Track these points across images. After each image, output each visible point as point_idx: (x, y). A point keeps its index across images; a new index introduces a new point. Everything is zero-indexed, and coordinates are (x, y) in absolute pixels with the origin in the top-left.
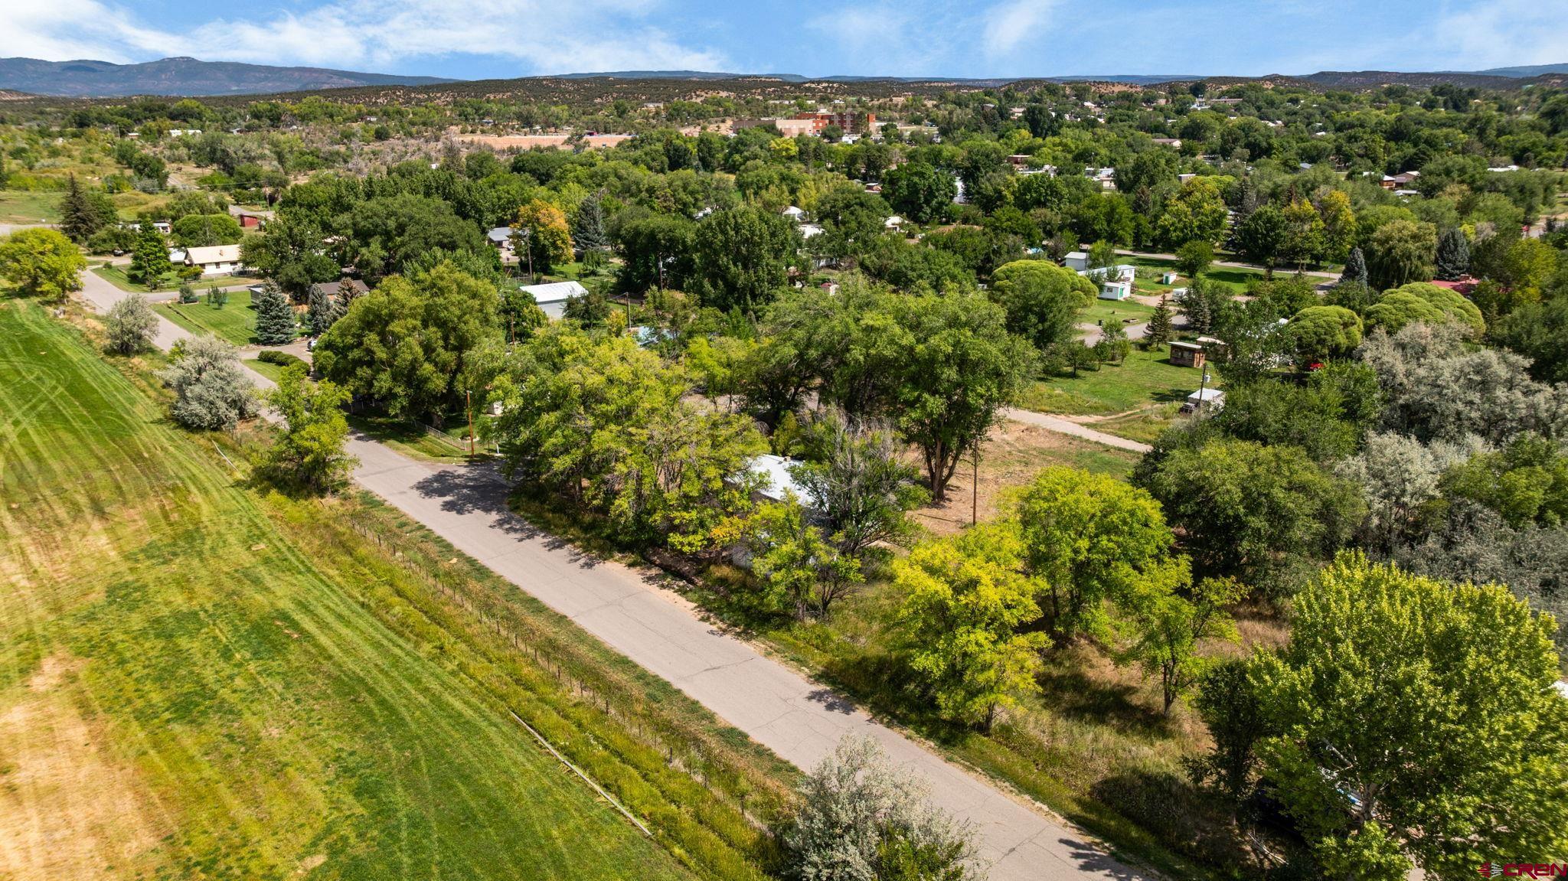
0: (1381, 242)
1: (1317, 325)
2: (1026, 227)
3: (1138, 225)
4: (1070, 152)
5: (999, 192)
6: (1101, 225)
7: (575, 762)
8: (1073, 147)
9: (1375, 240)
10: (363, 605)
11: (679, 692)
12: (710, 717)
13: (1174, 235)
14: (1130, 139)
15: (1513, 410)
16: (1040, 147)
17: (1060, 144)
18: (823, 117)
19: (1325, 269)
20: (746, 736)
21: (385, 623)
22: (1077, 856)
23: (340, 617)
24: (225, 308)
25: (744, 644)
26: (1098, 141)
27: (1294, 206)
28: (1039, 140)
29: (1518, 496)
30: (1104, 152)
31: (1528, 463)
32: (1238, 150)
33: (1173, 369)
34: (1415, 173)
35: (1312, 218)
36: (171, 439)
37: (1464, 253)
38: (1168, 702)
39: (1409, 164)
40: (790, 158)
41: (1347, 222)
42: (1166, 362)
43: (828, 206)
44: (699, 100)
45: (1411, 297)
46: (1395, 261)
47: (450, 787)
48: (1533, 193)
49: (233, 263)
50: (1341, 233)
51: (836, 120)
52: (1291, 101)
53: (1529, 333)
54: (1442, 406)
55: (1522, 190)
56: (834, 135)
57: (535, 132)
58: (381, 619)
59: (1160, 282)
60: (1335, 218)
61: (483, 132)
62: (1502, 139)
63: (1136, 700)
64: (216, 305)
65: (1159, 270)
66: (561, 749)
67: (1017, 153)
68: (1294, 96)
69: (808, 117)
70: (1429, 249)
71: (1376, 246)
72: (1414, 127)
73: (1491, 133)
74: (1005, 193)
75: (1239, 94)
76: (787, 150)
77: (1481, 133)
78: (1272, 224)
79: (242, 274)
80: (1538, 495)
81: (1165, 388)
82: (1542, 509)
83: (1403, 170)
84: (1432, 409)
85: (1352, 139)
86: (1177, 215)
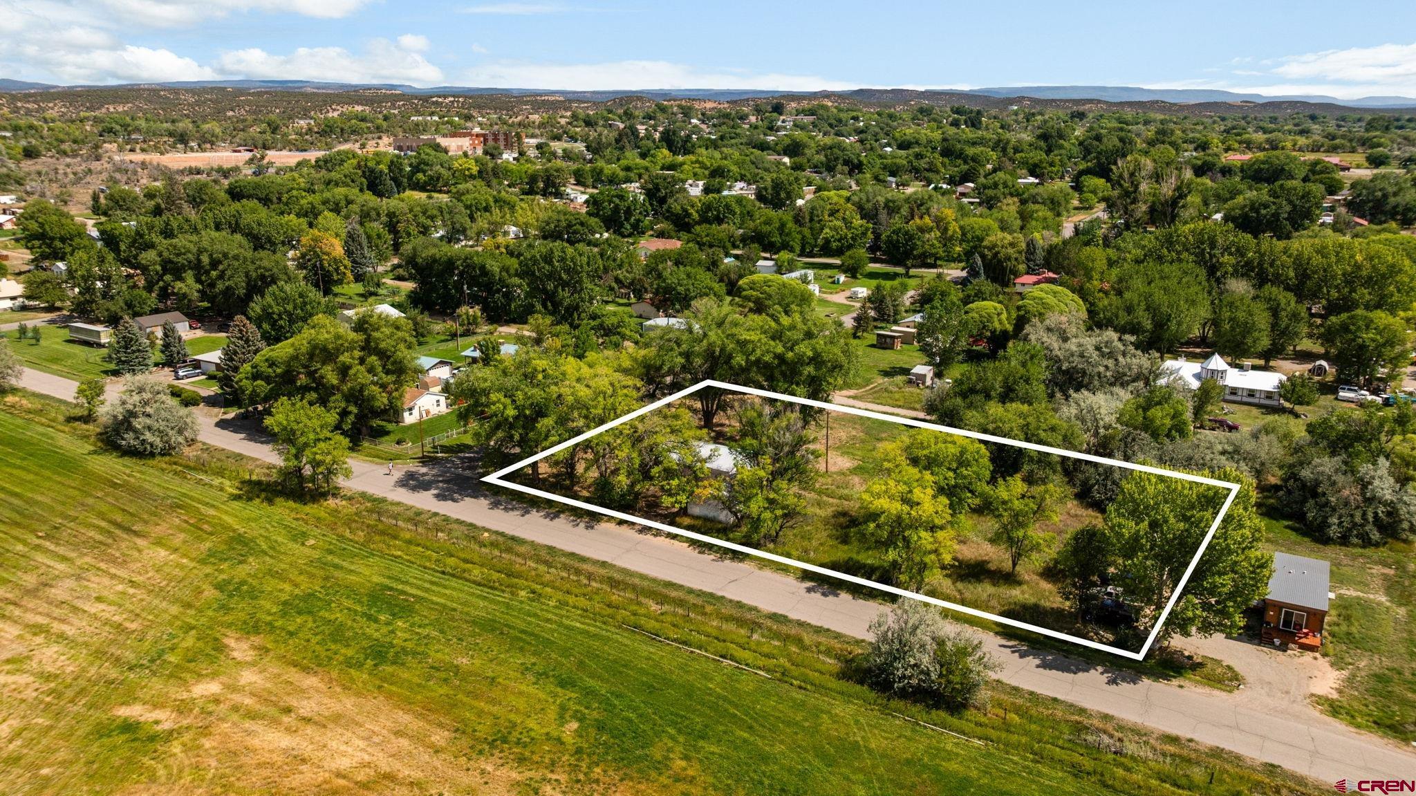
0: (990, 249)
1: (981, 316)
2: (720, 241)
3: (804, 237)
4: (706, 168)
5: (685, 211)
6: (776, 239)
7: (690, 646)
8: (708, 164)
9: (985, 247)
10: (443, 573)
11: (723, 597)
12: (755, 609)
13: (834, 245)
14: (752, 157)
15: (1130, 369)
16: (682, 164)
17: (697, 162)
18: (477, 136)
19: (941, 266)
20: (785, 617)
21: (474, 582)
22: (1013, 652)
23: (432, 583)
24: (42, 342)
25: (740, 564)
26: (725, 158)
27: (918, 221)
28: (680, 158)
29: (1158, 422)
30: (734, 168)
31: (1159, 403)
32: (839, 166)
33: (881, 351)
34: (971, 185)
35: (932, 229)
36: (124, 466)
37: (1040, 254)
38: (1014, 564)
39: (965, 178)
40: (472, 177)
41: (955, 231)
42: (873, 346)
43: (552, 226)
44: (336, 114)
45: (1043, 295)
46: (1000, 261)
47: (621, 673)
48: (1059, 204)
49: (13, 298)
50: (951, 239)
51: (490, 138)
52: (853, 118)
53: (1117, 317)
54: (1090, 370)
55: (1052, 201)
56: (495, 152)
57: (192, 150)
58: (467, 580)
59: (833, 283)
60: (946, 229)
61: (143, 150)
62: (1018, 155)
63: (992, 567)
64: (33, 342)
65: (829, 272)
66: (675, 640)
67: (662, 169)
68: (854, 114)
69: (465, 135)
70: (1020, 252)
71: (986, 252)
72: (959, 146)
73: (1010, 151)
74: (692, 211)
75: (812, 112)
76: (469, 169)
77: (1004, 150)
78: (909, 237)
79: (24, 308)
80: (1168, 422)
81: (885, 366)
82: (1170, 430)
83: (961, 182)
84: (1084, 373)
85: (919, 156)
86: (835, 229)
